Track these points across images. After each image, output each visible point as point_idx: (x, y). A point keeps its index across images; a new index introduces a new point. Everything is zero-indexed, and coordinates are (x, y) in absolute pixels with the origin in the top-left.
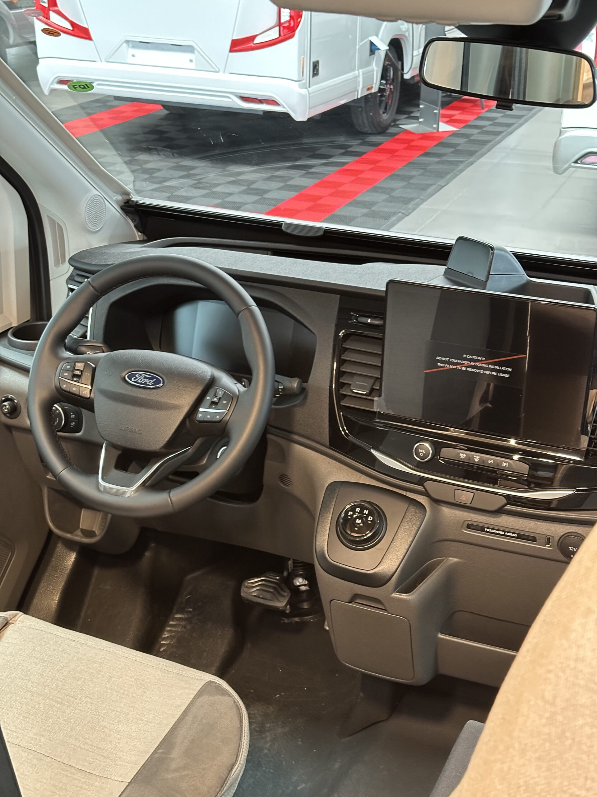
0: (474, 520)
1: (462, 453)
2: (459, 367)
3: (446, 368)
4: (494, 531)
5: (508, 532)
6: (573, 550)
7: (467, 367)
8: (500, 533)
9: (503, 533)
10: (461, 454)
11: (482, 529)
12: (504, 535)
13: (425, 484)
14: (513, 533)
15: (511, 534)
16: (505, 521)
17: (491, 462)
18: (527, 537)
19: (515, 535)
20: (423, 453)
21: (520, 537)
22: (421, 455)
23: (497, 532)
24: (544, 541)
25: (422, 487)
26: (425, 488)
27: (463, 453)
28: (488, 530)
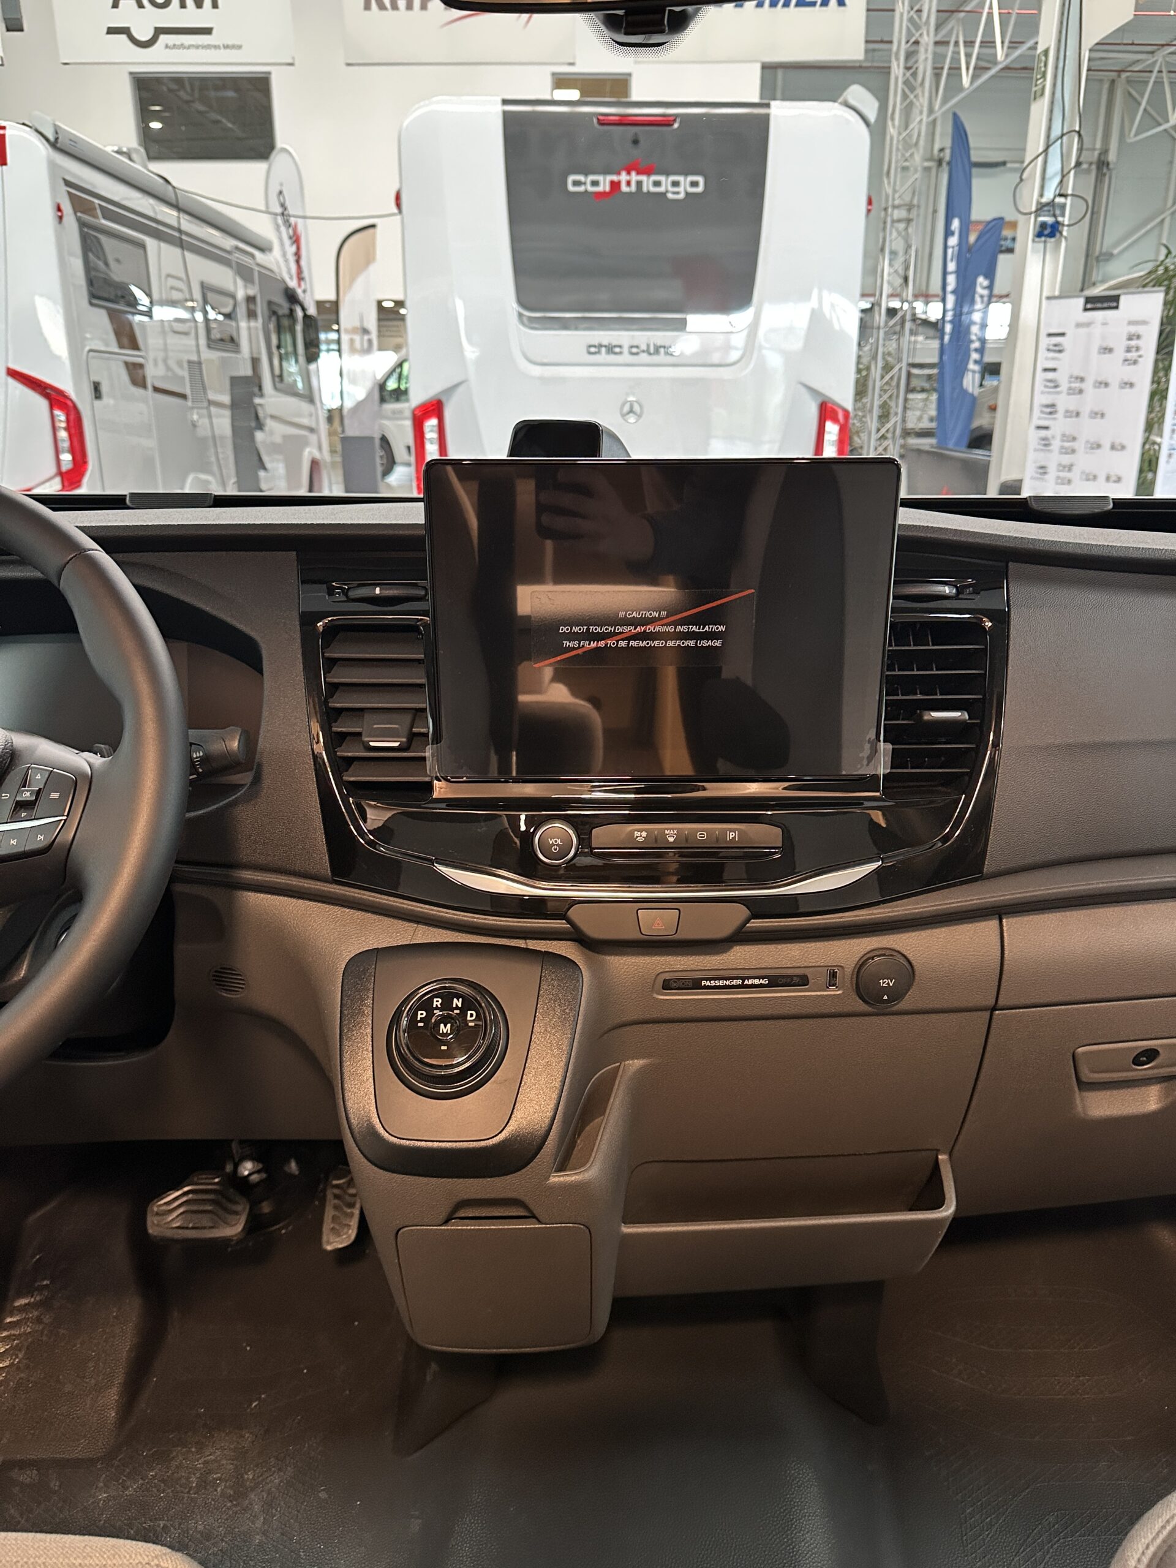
0: (679, 967)
1: (638, 830)
2: (610, 642)
3: (584, 650)
4: (721, 983)
5: (749, 978)
6: (888, 984)
7: (629, 639)
8: (735, 982)
9: (740, 982)
10: (637, 834)
11: (695, 984)
12: (743, 986)
13: (571, 913)
14: (759, 978)
15: (756, 982)
16: (741, 956)
17: (703, 836)
18: (789, 980)
19: (765, 982)
20: (558, 845)
21: (775, 982)
22: (555, 850)
23: (728, 983)
24: (825, 979)
25: (564, 921)
26: (569, 921)
27: (641, 831)
28: (708, 983)
